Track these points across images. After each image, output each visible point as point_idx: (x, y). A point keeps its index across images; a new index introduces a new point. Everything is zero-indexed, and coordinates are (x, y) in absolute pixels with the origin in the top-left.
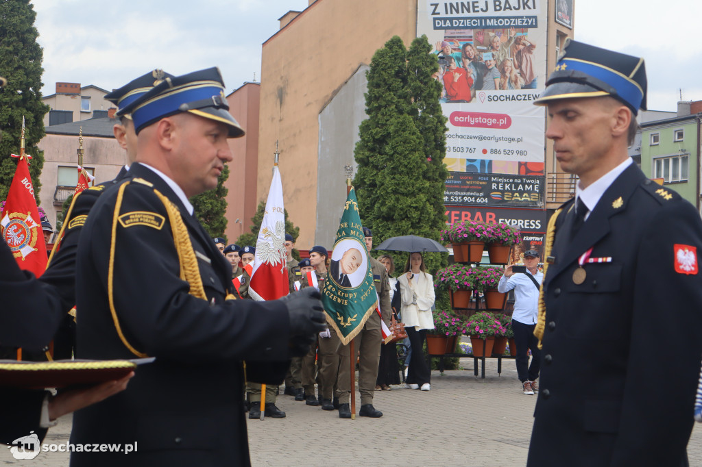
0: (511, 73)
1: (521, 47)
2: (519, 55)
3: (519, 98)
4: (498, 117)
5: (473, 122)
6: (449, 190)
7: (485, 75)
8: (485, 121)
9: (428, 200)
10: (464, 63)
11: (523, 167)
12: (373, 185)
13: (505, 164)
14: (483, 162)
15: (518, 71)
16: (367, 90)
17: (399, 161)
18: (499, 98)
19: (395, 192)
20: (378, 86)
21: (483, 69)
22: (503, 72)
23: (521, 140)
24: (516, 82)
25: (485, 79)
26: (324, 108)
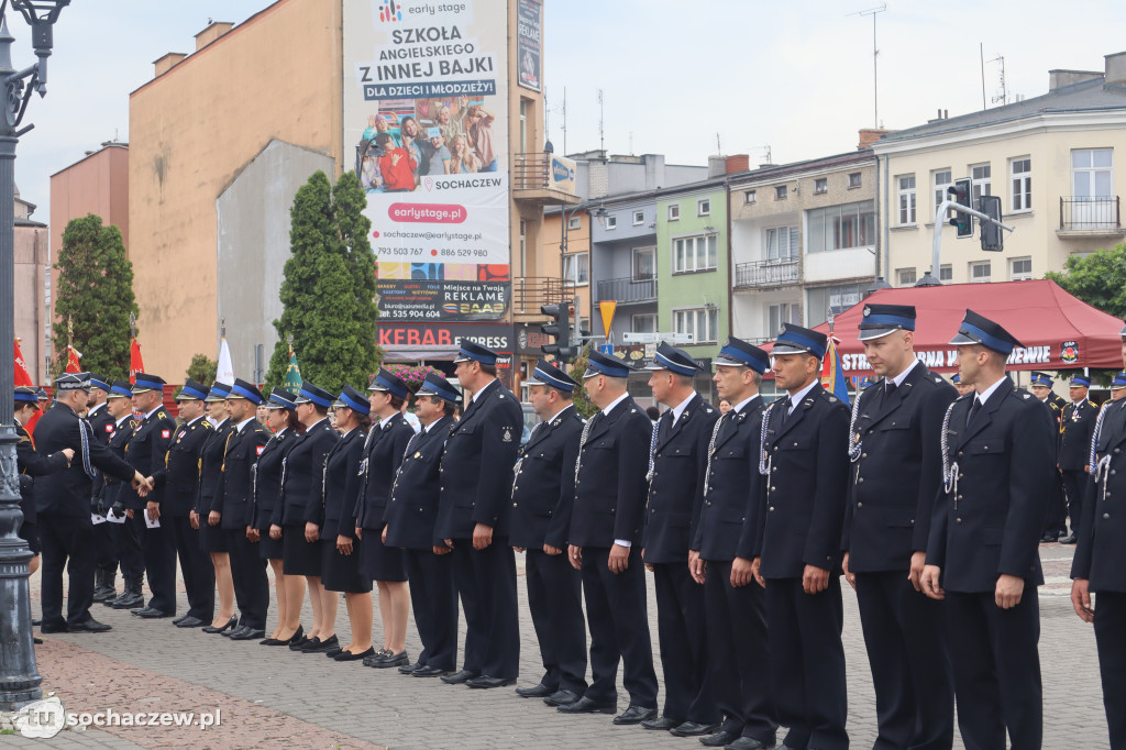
0: (464, 152)
1: (476, 119)
2: (474, 130)
3: (476, 183)
4: (450, 208)
5: (418, 216)
6: (391, 303)
7: (432, 156)
8: (433, 214)
9: (358, 342)
10: (404, 142)
11: (483, 272)
12: (301, 326)
13: (460, 267)
14: (432, 266)
15: (473, 149)
16: (290, 228)
17: (330, 301)
18: (450, 185)
19: (326, 334)
20: (303, 223)
21: (429, 148)
22: (454, 152)
23: (480, 237)
24: (471, 164)
25: (431, 161)
26: (223, 191)
